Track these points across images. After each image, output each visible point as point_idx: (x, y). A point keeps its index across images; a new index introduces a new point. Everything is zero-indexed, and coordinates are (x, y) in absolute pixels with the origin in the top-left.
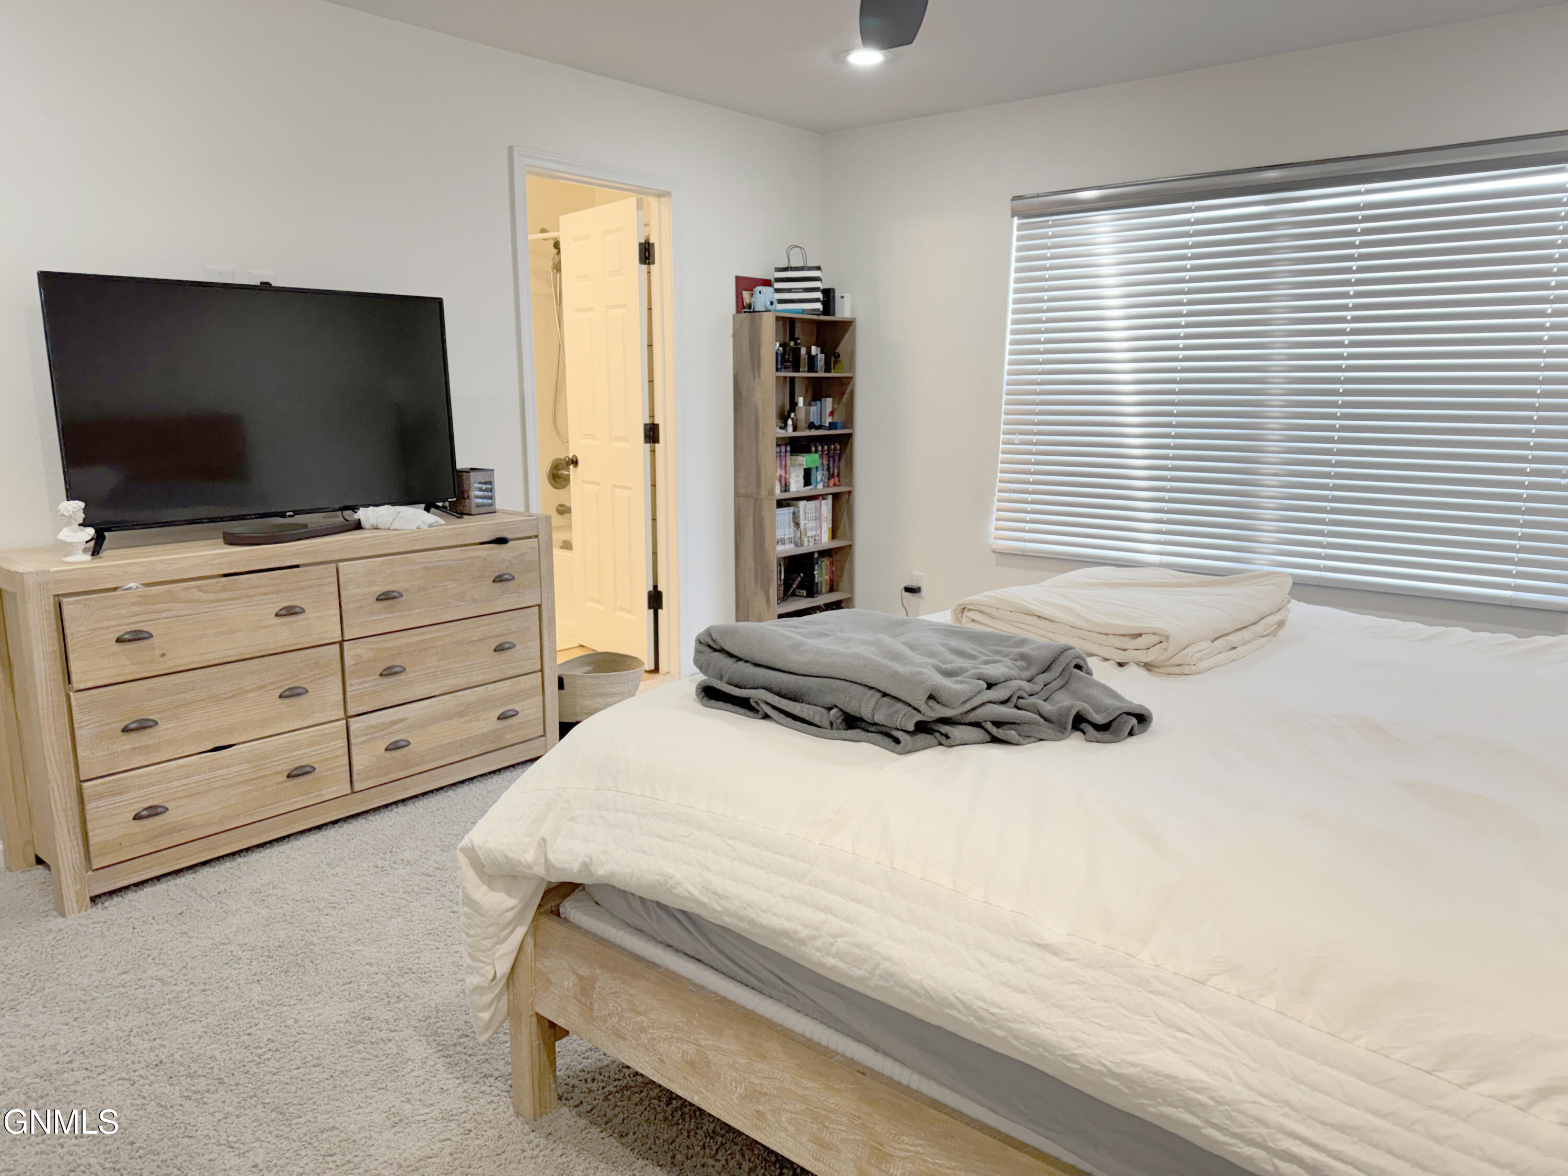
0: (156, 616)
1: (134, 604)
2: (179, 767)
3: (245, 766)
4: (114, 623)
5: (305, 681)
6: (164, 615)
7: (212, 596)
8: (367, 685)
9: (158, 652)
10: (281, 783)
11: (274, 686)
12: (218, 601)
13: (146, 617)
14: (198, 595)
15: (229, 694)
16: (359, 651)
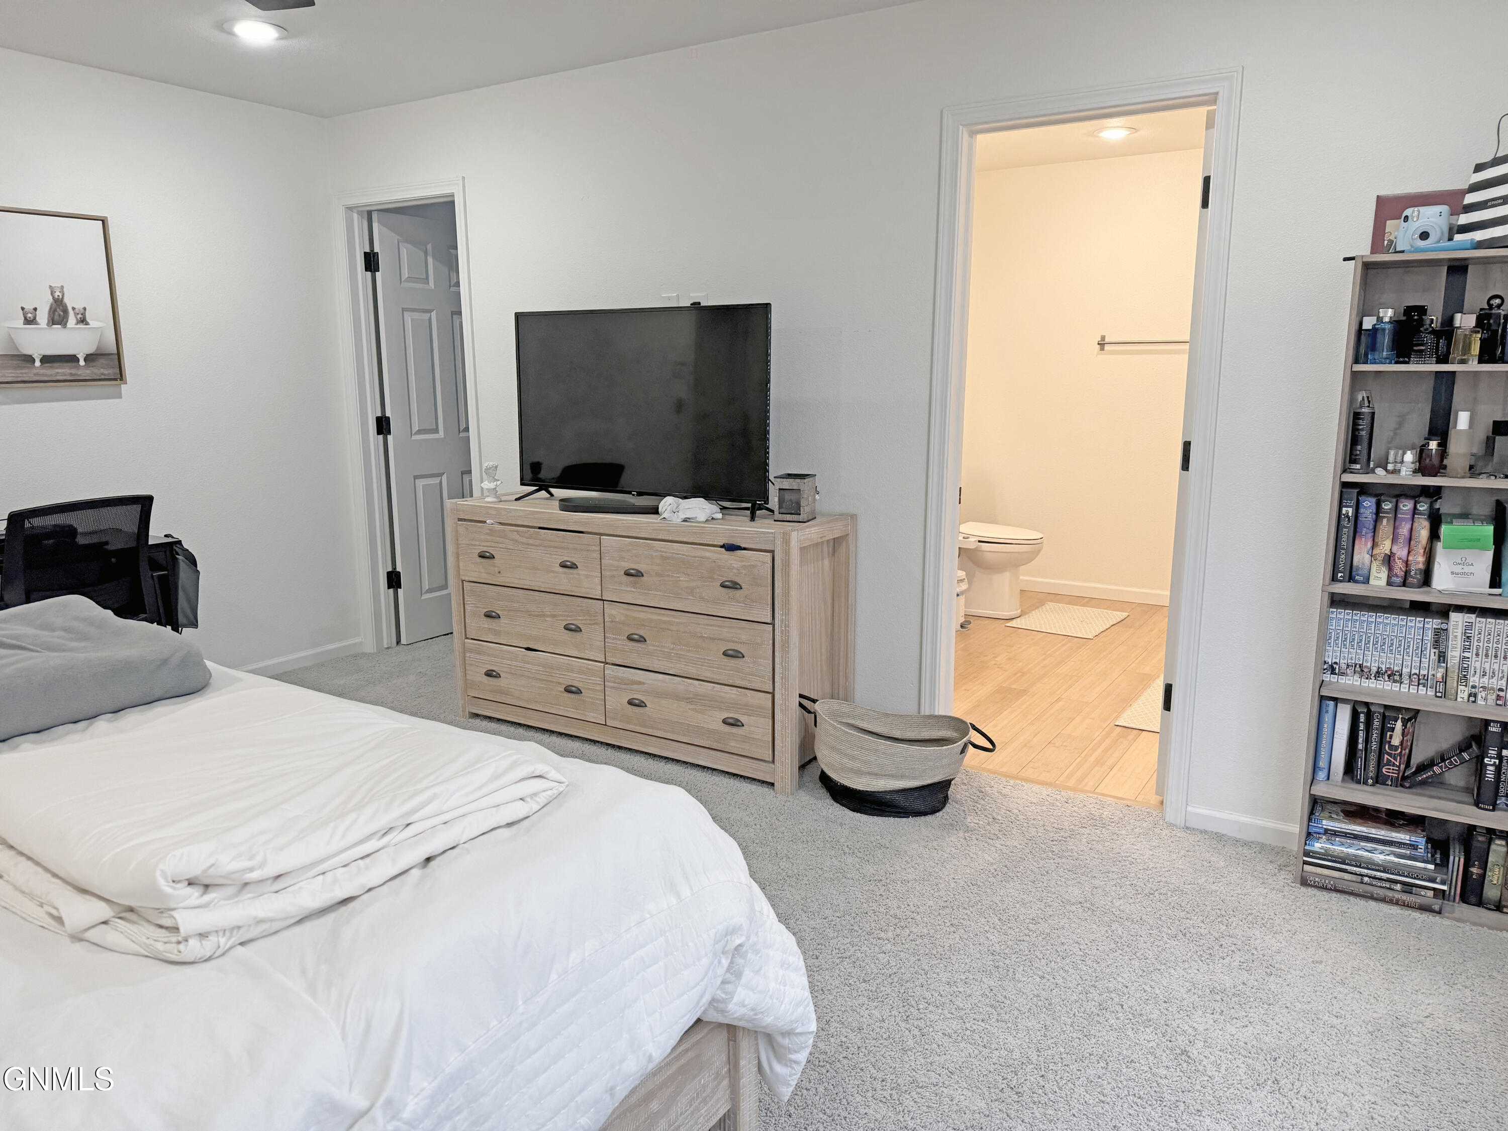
0: (496, 545)
1: (486, 534)
2: (508, 652)
3: (541, 668)
4: (477, 543)
5: (580, 622)
6: (501, 545)
7: (524, 540)
8: (618, 642)
9: (497, 570)
10: (561, 692)
11: (561, 618)
12: (528, 544)
13: (493, 544)
14: (517, 537)
15: (537, 613)
16: (614, 612)
